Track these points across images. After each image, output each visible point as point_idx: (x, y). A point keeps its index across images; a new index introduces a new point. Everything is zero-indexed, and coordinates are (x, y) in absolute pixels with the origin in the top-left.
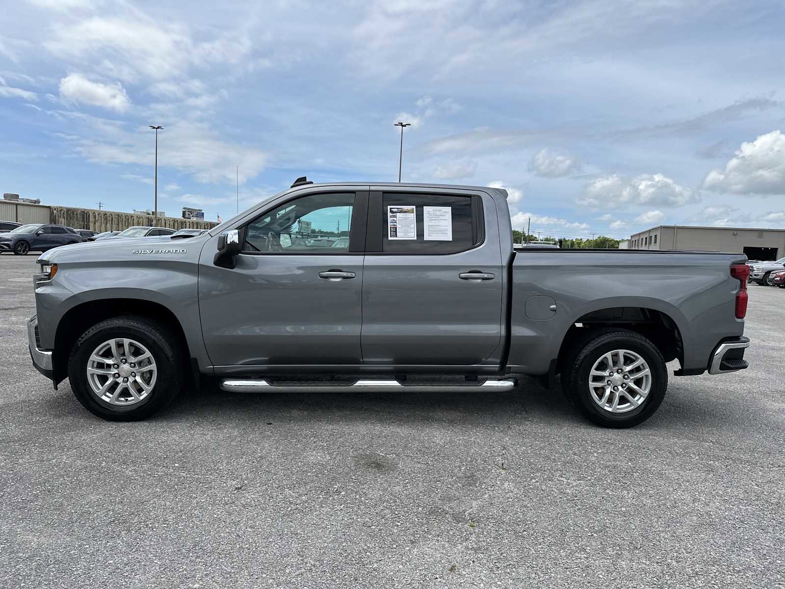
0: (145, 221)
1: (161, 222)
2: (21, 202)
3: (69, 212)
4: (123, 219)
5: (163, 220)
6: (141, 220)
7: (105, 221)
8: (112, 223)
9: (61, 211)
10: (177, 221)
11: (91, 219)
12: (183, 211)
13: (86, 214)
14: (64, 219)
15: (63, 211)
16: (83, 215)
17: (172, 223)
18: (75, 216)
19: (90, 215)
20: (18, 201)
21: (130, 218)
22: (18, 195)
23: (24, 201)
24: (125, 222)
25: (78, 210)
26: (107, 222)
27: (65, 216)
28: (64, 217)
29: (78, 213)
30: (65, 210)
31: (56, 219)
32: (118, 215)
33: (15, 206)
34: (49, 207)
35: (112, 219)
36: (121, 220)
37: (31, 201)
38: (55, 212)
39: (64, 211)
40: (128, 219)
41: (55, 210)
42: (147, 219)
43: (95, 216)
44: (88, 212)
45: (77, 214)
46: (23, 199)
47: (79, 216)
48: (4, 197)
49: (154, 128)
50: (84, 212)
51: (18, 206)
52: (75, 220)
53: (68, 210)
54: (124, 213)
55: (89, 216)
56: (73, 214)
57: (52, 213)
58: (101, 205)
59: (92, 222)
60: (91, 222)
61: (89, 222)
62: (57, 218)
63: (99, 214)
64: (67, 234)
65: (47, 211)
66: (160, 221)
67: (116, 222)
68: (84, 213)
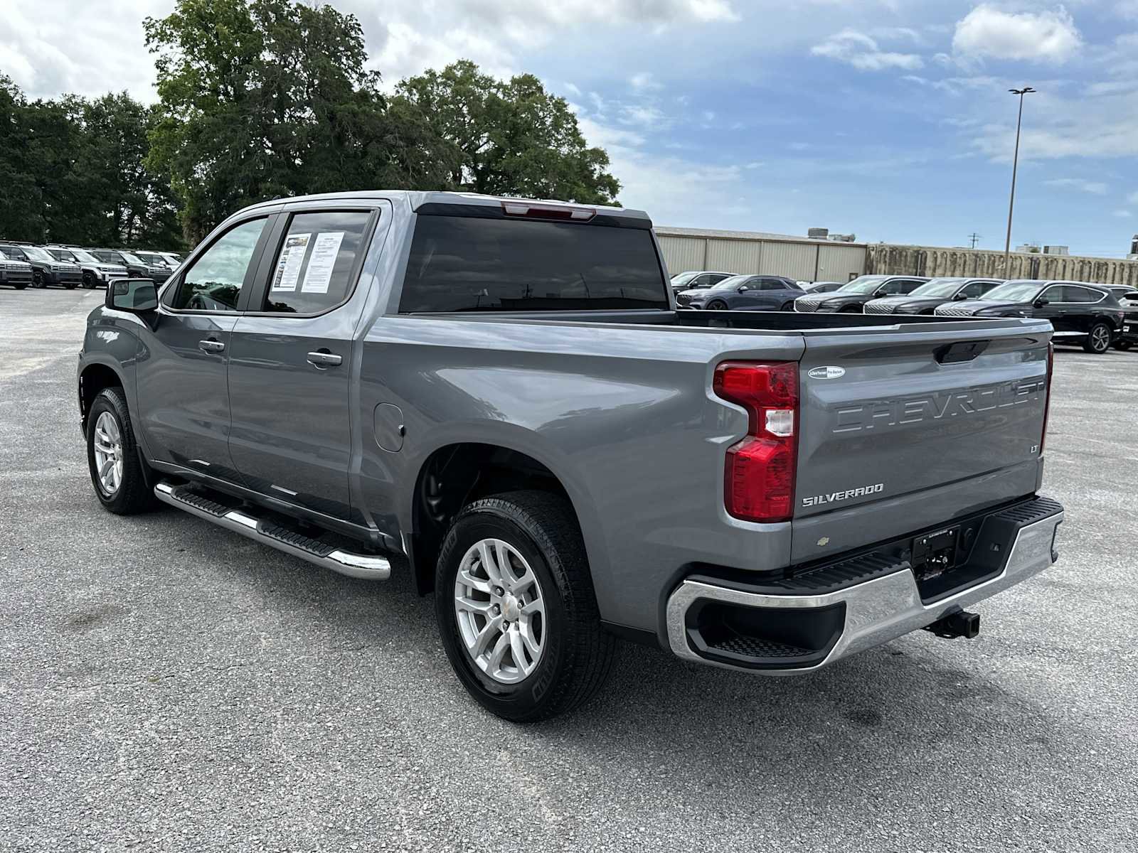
0: (1026, 264)
1: (1056, 266)
2: (830, 240)
3: (894, 253)
4: (984, 262)
5: (1060, 261)
6: (1018, 262)
7: (953, 267)
8: (964, 270)
9: (882, 251)
10: (1089, 262)
11: (929, 263)
12: (1134, 243)
13: (922, 255)
14: (886, 265)
15: (884, 252)
16: (917, 257)
17: (1078, 267)
18: (903, 258)
19: (928, 256)
20: (826, 239)
21: (997, 259)
22: (827, 230)
23: (835, 239)
24: (988, 267)
25: (909, 248)
26: (955, 268)
27: (887, 260)
28: (885, 262)
29: (909, 254)
30: (887, 249)
31: (873, 265)
32: (976, 256)
33: (816, 247)
34: (865, 247)
35: (965, 262)
36: (981, 263)
37: (843, 239)
38: (873, 253)
39: (886, 251)
40: (994, 262)
41: (873, 250)
42: (1030, 261)
43: (936, 258)
44: (925, 252)
45: (906, 256)
46: (835, 235)
47: (909, 259)
48: (809, 234)
49: (1018, 92)
50: (917, 252)
51: (820, 247)
52: (902, 265)
53: (893, 249)
54: (988, 251)
55: (926, 257)
56: (901, 256)
57: (868, 256)
58: (976, 238)
59: (930, 268)
60: (928, 269)
61: (925, 268)
62: (874, 263)
63: (942, 255)
64: (783, 291)
65: (862, 252)
66: (1055, 263)
67: (972, 267)
68: (919, 254)
